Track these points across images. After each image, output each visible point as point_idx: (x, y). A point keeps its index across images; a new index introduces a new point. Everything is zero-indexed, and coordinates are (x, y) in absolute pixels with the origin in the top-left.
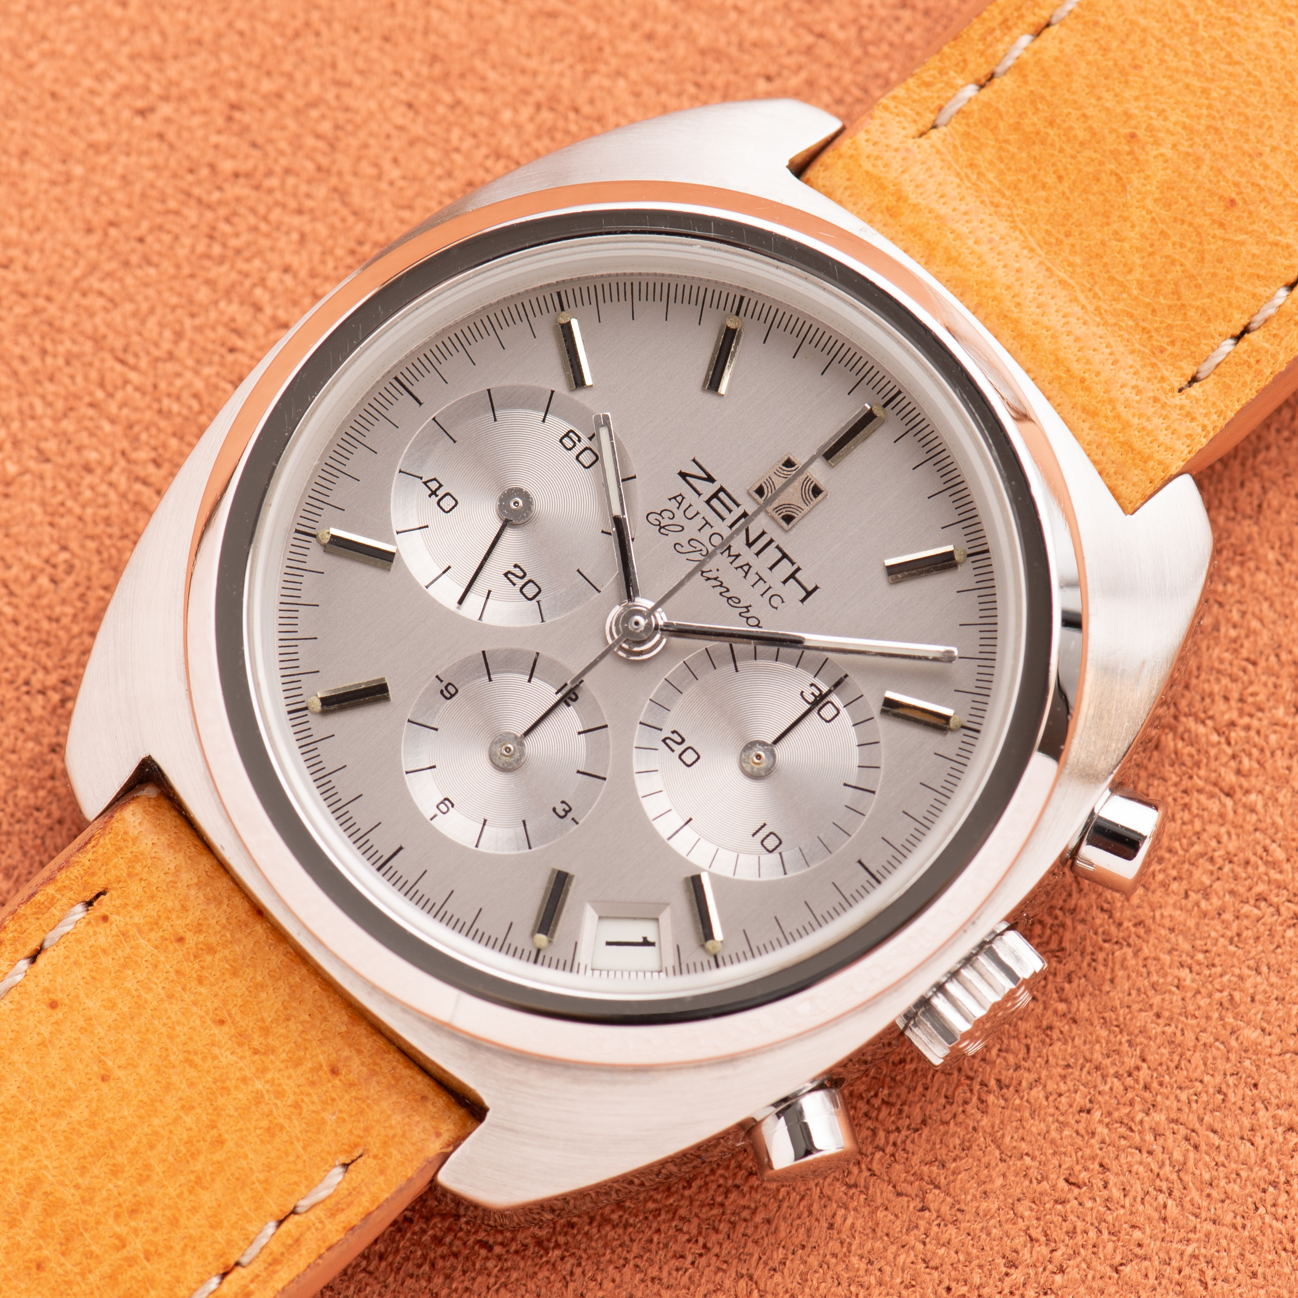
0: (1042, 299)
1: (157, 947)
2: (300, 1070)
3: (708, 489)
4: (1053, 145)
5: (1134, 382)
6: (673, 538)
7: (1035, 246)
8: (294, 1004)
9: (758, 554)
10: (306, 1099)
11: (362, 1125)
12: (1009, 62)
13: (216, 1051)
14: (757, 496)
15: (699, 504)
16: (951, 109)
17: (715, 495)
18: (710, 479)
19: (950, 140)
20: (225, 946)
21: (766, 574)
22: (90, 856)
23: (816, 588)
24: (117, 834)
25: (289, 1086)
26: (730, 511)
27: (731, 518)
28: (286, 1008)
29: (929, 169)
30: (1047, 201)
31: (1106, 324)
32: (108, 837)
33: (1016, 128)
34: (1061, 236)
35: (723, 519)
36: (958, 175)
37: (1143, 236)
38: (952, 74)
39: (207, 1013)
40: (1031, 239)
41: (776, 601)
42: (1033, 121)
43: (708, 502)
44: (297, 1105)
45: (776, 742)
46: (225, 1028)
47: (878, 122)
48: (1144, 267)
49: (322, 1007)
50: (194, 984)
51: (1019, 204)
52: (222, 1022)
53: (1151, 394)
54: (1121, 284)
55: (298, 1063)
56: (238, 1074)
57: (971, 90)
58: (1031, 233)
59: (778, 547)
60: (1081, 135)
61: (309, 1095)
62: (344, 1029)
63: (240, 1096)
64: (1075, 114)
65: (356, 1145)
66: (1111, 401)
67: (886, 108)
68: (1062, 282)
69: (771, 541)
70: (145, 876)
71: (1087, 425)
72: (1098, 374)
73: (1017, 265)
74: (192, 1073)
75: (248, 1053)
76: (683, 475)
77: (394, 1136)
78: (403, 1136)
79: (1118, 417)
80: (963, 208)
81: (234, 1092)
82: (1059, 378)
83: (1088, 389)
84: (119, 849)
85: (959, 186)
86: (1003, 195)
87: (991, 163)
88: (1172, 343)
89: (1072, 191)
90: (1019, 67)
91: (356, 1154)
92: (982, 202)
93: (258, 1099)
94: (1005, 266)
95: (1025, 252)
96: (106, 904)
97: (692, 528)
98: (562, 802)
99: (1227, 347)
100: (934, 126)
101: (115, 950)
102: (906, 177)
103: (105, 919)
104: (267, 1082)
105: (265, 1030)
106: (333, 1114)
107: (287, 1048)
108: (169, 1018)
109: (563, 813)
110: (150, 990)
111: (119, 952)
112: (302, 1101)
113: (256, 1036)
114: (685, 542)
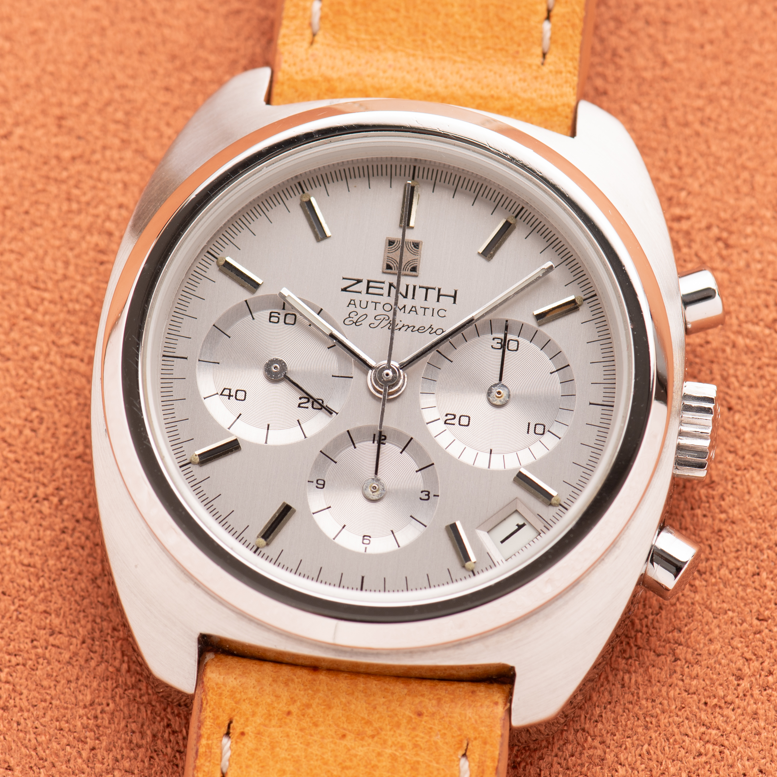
0: (439, 74)
1: (280, 727)
2: (402, 728)
3: (362, 287)
5: (517, 78)
6: (366, 323)
7: (413, 52)
8: (372, 698)
9: (413, 298)
10: (418, 739)
11: (455, 729)
13: (353, 752)
14: (389, 271)
15: (364, 297)
16: (316, 20)
17: (368, 287)
18: (359, 281)
19: (328, 35)
20: (313, 699)
21: (425, 304)
22: (209, 710)
23: (456, 291)
24: (213, 688)
25: (403, 739)
26: (382, 288)
27: (385, 291)
28: (369, 704)
29: (330, 56)
31: (480, 62)
32: (210, 694)
34: (421, 38)
36: (346, 48)
37: (462, 6)
39: (333, 738)
40: (407, 50)
41: (442, 313)
43: (367, 293)
44: (416, 746)
45: (501, 379)
46: (349, 737)
47: (286, 53)
48: (475, 20)
49: (386, 689)
50: (314, 729)
51: (388, 38)
52: (344, 736)
53: (530, 77)
54: (471, 37)
55: (398, 725)
56: (374, 754)
57: (317, 5)
58: (406, 48)
59: (421, 287)
61: (417, 736)
62: (406, 691)
63: (384, 764)
65: (461, 741)
66: (516, 95)
68: (443, 59)
69: (414, 287)
70: (244, 697)
72: (497, 87)
73: (413, 68)
74: (351, 772)
75: (370, 740)
76: (345, 290)
77: (476, 721)
78: (480, 717)
79: (524, 100)
80: (363, 61)
81: (379, 764)
83: (498, 99)
84: (221, 694)
85: (352, 53)
87: (358, 30)
88: (519, 45)
91: (465, 746)
92: (370, 51)
93: (394, 758)
94: (408, 73)
95: (411, 58)
96: (237, 727)
97: (371, 311)
98: (422, 492)
99: (547, 26)
100: (314, 35)
101: (261, 745)
102: (323, 68)
103: (243, 734)
104: (391, 746)
105: (368, 723)
106: (437, 735)
107: (387, 722)
108: (316, 755)
109: (427, 497)
110: (295, 749)
111: (264, 744)
112: (416, 741)
113: (366, 729)
114: (373, 321)
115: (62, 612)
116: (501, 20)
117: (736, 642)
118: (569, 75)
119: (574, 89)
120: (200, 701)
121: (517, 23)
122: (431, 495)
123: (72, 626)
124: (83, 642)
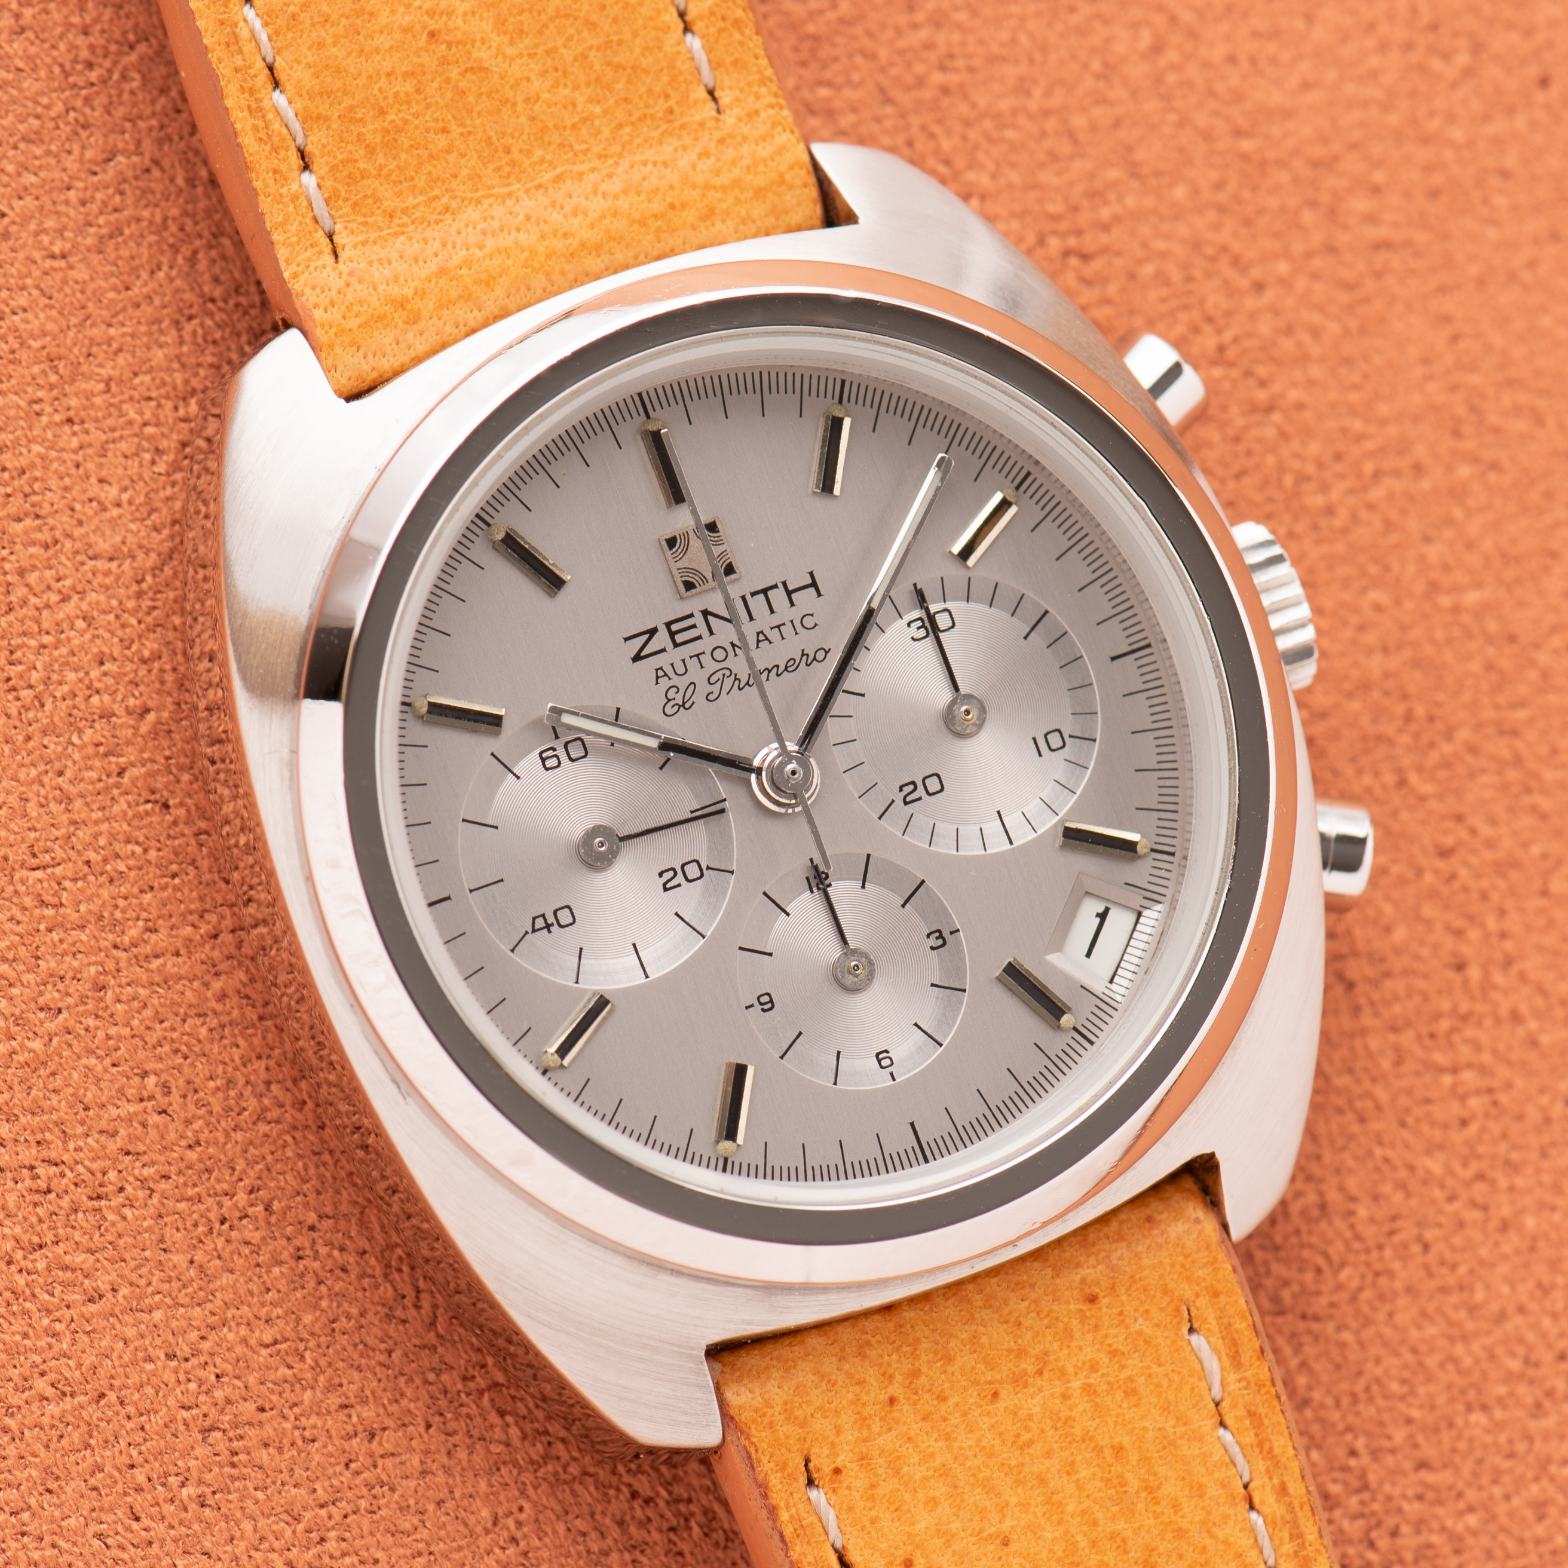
0: (568, 208)
1: (890, 1430)
2: (1077, 1335)
3: (662, 639)
4: (406, 122)
5: (694, 156)
6: (699, 698)
7: (506, 190)
8: (1006, 1311)
9: (751, 618)
10: (1110, 1341)
11: (1159, 1295)
12: (296, 126)
13: (1022, 1413)
14: (693, 591)
15: (675, 655)
16: (320, 208)
17: (672, 634)
18: (653, 632)
19: (354, 226)
20: (917, 1358)
21: (775, 620)
22: (765, 1460)
23: (811, 574)
24: (754, 1421)
25: (1089, 1353)
26: (694, 626)
27: (702, 629)
28: (1007, 1322)
29: (380, 261)
30: (463, 155)
31: (620, 156)
32: (753, 1431)
33: (371, 150)
34: (507, 159)
35: (699, 638)
36: (396, 234)
37: (543, 74)
38: (283, 191)
39: (980, 1406)
40: (495, 191)
41: (808, 622)
42: (371, 130)
43: (676, 645)
44: (1113, 1354)
45: (956, 688)
46: (1003, 1393)
47: (308, 291)
48: (576, 88)
50: (943, 1407)
51: (454, 185)
52: (995, 1394)
53: (713, 144)
54: (584, 120)
55: (1068, 1334)
56: (1057, 1401)
57: (309, 180)
58: (490, 187)
59: (753, 594)
60: (409, 87)
61: (1106, 1336)
62: (1048, 1270)
63: (1080, 1408)
64: (383, 83)
65: (1177, 1310)
66: (707, 187)
67: (295, 276)
68: (559, 179)
69: (743, 598)
70: (810, 1410)
71: (718, 224)
72: (671, 187)
73: (521, 217)
74: (1037, 1449)
75: (1039, 1381)
76: (637, 658)
77: (1183, 1266)
78: (1186, 1257)
79: (724, 189)
80: (437, 245)
81: (1073, 1413)
82: (659, 230)
83: (684, 206)
84: (771, 1425)
85: (410, 239)
86: (436, 198)
87: (399, 194)
88: (667, 97)
89: (463, 125)
90: (305, 118)
91: (1186, 1313)
92: (437, 222)
93: (1090, 1391)
94: (518, 230)
95: (508, 203)
96: (822, 1463)
97: (696, 674)
98: (928, 936)
99: (694, 42)
100: (330, 236)
101: (876, 1475)
102: (381, 288)
103: (837, 1471)
104: (1076, 1374)
105: (1021, 1353)
106: (1136, 1320)
107: (1050, 1338)
108: (970, 1447)
109: (940, 942)
110: (932, 1455)
111: (880, 1471)
112: (1110, 1345)
113: (1024, 1366)
114: (710, 688)
115: (368, 1393)
116: (618, 67)
117: (1429, 910)
118: (772, 112)
119: (792, 132)
120: (744, 1453)
121: (645, 62)
122: (946, 934)
123: (394, 1408)
124: (429, 1426)
